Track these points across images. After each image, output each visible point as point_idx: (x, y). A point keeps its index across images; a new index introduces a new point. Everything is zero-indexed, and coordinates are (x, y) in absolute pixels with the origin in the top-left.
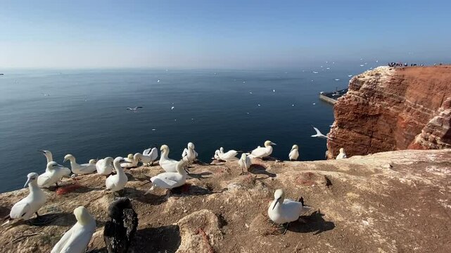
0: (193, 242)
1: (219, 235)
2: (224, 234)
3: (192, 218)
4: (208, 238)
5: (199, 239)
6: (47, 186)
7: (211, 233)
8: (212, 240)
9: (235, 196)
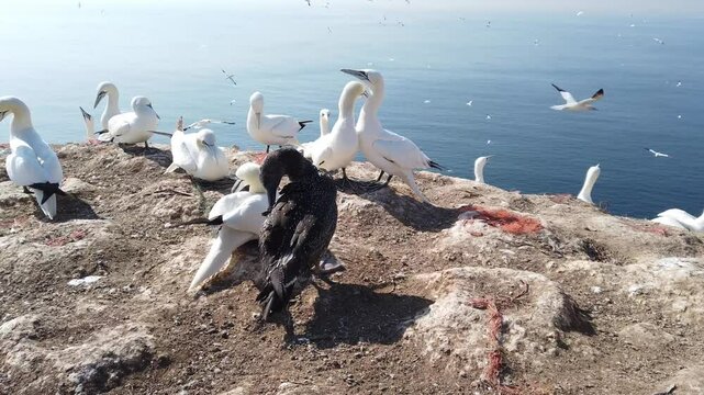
0: (454, 318)
1: (546, 340)
2: (562, 345)
3: (486, 277)
4: (504, 328)
5: (477, 320)
6: (122, 140)
7: (520, 323)
8: (514, 340)
9: (668, 288)
